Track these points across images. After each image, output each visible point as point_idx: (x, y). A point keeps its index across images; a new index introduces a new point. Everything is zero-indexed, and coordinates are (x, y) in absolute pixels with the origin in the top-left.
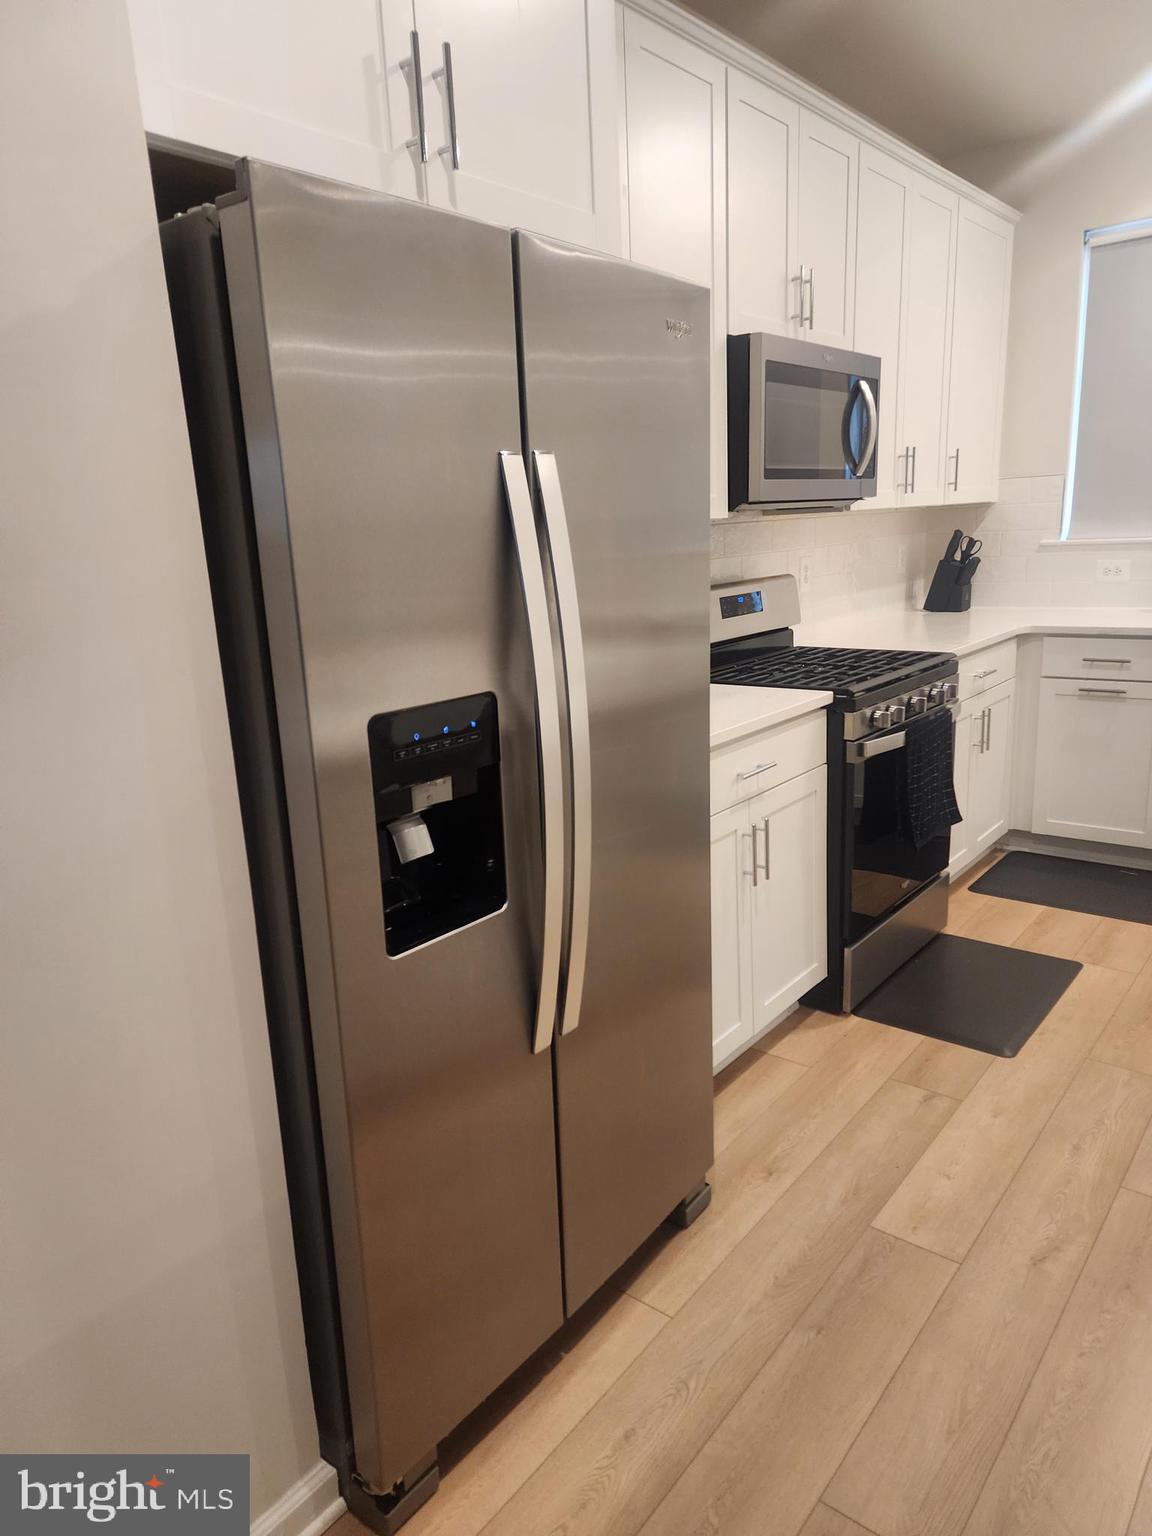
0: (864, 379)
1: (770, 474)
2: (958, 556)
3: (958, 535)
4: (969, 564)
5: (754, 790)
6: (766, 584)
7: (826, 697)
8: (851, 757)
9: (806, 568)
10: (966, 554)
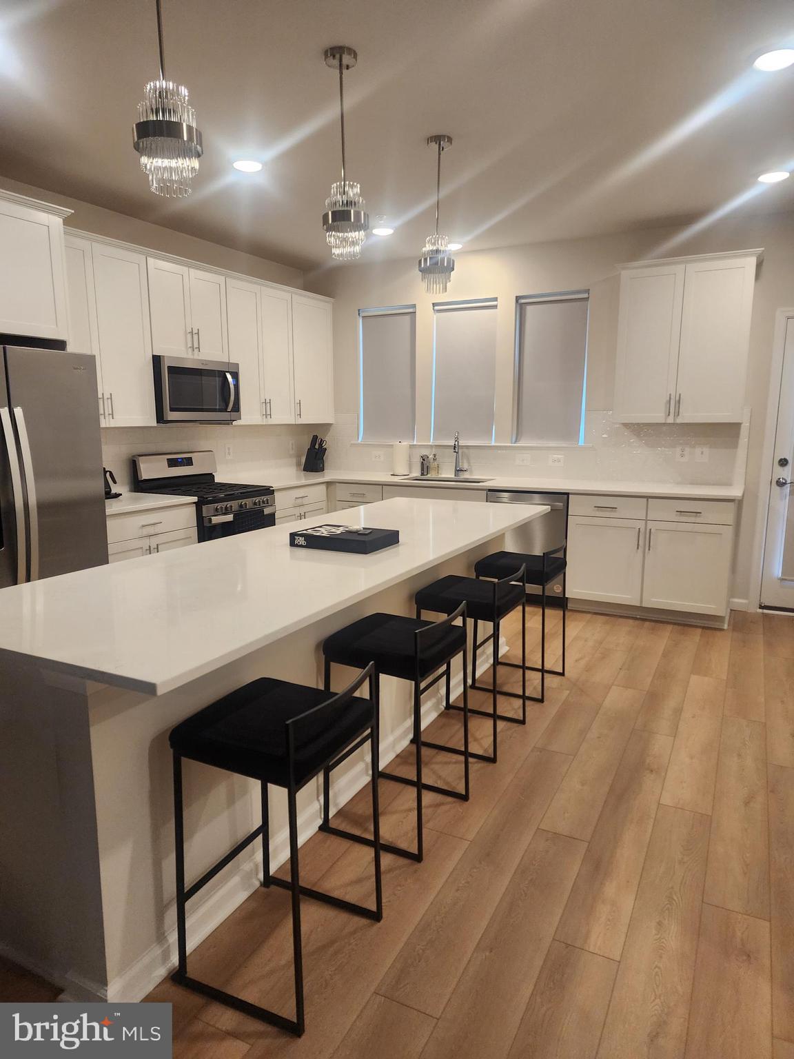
0: (227, 372)
1: (172, 410)
2: (317, 447)
3: (315, 438)
4: (322, 451)
5: (153, 533)
6: (195, 454)
7: (195, 499)
8: (207, 524)
9: (229, 449)
10: (321, 445)
